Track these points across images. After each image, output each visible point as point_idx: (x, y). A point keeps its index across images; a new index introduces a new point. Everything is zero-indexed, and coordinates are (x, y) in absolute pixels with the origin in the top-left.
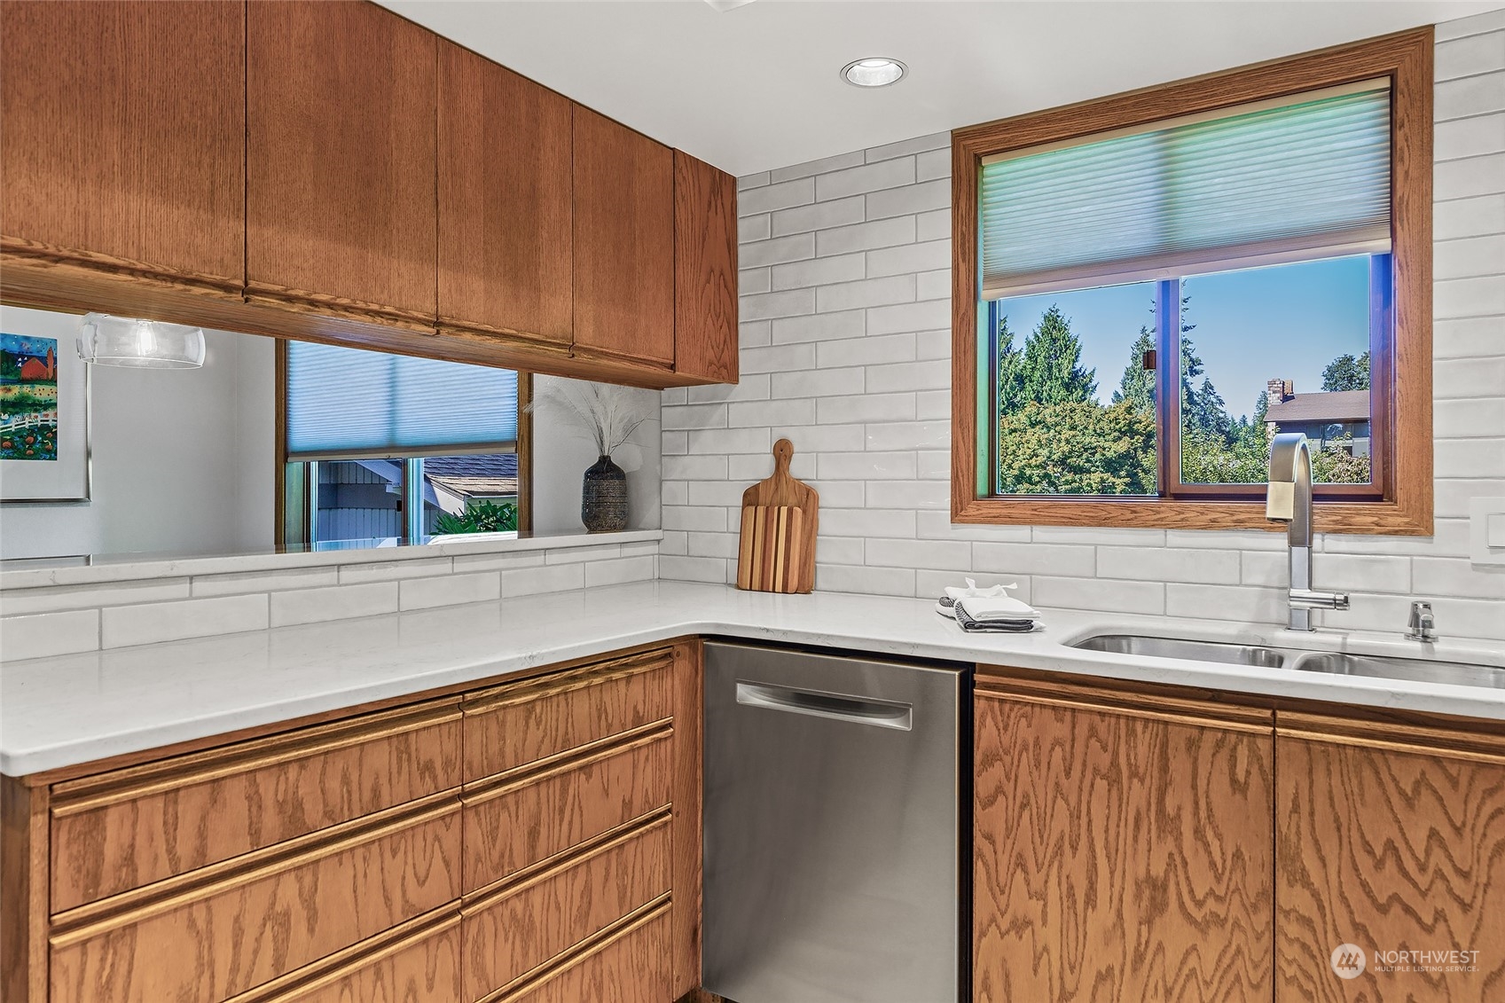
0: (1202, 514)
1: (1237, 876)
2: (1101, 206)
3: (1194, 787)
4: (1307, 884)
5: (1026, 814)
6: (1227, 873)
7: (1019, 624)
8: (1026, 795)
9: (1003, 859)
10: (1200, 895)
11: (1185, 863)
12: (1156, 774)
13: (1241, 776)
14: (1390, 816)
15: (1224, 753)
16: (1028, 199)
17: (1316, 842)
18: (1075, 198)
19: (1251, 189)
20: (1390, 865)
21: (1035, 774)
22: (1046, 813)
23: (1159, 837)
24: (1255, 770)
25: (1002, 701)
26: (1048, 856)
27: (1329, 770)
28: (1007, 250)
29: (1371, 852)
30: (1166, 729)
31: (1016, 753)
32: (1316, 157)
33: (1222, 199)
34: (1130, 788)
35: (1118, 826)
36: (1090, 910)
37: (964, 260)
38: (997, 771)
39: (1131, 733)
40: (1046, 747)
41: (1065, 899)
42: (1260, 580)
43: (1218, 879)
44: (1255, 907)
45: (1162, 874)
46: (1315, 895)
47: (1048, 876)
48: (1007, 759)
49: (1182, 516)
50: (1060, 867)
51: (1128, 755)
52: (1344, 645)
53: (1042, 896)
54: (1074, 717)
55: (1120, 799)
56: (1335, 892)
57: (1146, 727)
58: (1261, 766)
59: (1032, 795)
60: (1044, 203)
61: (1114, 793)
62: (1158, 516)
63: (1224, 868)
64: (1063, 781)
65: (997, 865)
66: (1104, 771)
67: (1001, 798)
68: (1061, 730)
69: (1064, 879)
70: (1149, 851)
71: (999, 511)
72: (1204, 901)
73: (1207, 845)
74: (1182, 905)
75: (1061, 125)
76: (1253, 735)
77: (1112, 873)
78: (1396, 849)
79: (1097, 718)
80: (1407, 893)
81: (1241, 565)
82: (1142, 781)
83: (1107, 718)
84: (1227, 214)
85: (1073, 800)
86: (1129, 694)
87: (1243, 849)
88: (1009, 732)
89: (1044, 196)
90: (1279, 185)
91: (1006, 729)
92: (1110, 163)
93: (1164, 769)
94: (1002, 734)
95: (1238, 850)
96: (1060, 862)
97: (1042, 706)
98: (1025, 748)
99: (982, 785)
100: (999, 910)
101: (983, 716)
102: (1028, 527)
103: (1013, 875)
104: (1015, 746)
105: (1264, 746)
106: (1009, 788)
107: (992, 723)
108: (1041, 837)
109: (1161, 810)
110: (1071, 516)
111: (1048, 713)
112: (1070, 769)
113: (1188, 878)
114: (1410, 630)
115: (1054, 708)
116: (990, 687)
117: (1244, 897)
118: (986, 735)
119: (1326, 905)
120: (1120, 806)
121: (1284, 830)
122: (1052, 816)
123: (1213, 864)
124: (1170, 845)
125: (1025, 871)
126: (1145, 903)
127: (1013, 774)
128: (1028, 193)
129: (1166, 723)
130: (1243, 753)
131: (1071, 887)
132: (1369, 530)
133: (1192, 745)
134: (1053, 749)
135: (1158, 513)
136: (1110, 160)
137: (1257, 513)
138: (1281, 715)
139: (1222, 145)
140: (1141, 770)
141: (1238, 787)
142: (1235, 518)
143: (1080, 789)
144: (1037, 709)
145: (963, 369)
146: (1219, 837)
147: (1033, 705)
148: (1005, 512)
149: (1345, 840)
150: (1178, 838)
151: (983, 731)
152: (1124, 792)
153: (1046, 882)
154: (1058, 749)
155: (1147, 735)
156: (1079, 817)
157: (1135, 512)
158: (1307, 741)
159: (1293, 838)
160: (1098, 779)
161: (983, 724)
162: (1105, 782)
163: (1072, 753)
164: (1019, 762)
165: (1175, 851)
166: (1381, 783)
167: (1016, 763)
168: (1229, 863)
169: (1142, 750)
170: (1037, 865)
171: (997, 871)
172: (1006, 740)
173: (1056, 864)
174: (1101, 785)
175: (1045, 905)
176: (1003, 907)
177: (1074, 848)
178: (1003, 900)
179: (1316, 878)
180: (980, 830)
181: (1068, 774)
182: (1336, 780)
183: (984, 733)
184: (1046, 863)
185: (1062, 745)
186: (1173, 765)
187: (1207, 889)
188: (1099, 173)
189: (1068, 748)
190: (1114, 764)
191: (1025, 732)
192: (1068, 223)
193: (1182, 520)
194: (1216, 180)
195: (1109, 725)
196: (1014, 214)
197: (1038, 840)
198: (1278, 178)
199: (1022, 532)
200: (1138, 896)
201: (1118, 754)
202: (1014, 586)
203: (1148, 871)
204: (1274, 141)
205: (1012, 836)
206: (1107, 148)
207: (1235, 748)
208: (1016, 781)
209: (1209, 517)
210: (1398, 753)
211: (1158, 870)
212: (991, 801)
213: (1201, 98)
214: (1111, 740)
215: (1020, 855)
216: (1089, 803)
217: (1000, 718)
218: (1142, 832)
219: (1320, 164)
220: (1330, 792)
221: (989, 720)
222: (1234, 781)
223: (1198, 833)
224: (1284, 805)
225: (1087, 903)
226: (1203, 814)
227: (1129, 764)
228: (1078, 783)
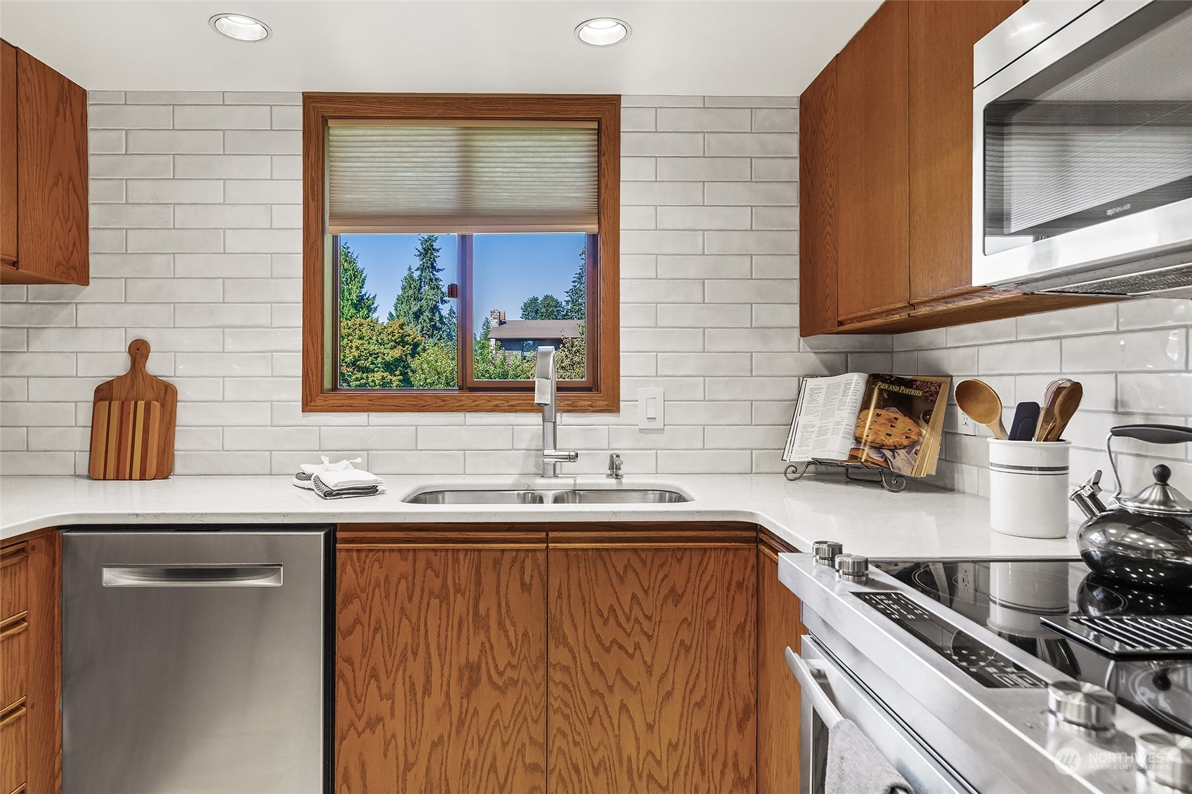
0: (489, 401)
1: (525, 650)
2: (420, 174)
3: (498, 593)
4: (566, 644)
5: (378, 636)
6: (519, 648)
7: (368, 489)
8: (378, 622)
9: (360, 675)
10: (501, 668)
11: (492, 647)
12: (473, 588)
13: (527, 580)
14: (612, 590)
15: (518, 565)
16: (367, 160)
17: (572, 615)
18: (402, 165)
19: (519, 179)
20: (612, 621)
21: (386, 603)
22: (393, 632)
23: (475, 633)
24: (536, 574)
25: (359, 551)
26: (395, 665)
27: (578, 567)
28: (348, 196)
29: (601, 615)
30: (479, 555)
31: (371, 589)
32: (558, 165)
33: (501, 183)
34: (455, 601)
35: (447, 631)
36: (427, 697)
37: (313, 200)
38: (355, 606)
39: (456, 561)
40: (394, 580)
41: (408, 694)
42: (524, 446)
43: (513, 654)
44: (536, 667)
45: (476, 659)
46: (571, 650)
47: (395, 679)
48: (363, 596)
49: (476, 403)
50: (405, 671)
51: (454, 578)
52: (575, 485)
53: (391, 697)
54: (415, 555)
55: (448, 611)
56: (582, 645)
57: (466, 555)
58: (540, 571)
59: (383, 620)
60: (377, 165)
61: (444, 607)
62: (460, 403)
63: (517, 644)
64: (407, 605)
65: (355, 681)
66: (436, 592)
67: (358, 628)
68: (405, 567)
69: (407, 679)
70: (468, 644)
71: (342, 402)
72: (504, 671)
73: (506, 632)
74: (490, 678)
75: (390, 108)
76: (535, 550)
77: (442, 666)
78: (614, 610)
79: (432, 554)
80: (620, 636)
81: (513, 435)
82: (463, 595)
83: (439, 553)
84: (504, 194)
85: (414, 620)
86: (454, 533)
87: (528, 630)
88: (365, 575)
89: (378, 160)
90: (536, 179)
91: (362, 573)
92: (427, 144)
93: (478, 584)
94: (359, 577)
95: (526, 631)
96: (405, 667)
97: (391, 550)
98: (378, 585)
99: (342, 621)
100: (357, 715)
101: (344, 565)
102: (366, 414)
103: (368, 686)
104: (369, 585)
105: (541, 557)
106: (365, 618)
107: (352, 570)
108: (390, 651)
109: (476, 613)
110: (398, 404)
111: (396, 555)
112: (412, 595)
113: (494, 658)
114: (609, 472)
115: (400, 550)
116: (349, 541)
117: (529, 662)
118: (346, 579)
119: (577, 655)
120: (448, 616)
121: (553, 611)
122: (398, 633)
123: (510, 644)
124: (482, 637)
125: (378, 680)
126: (465, 682)
127: (368, 607)
128: (365, 155)
129: (480, 550)
130: (528, 563)
131: (412, 684)
132: (586, 410)
133: (497, 563)
134: (399, 582)
135: (460, 401)
136: (429, 141)
137: (523, 400)
138: (551, 534)
139: (501, 145)
140: (463, 587)
141: (525, 587)
142: (509, 404)
143: (420, 609)
144: (387, 554)
145: (312, 287)
146: (513, 624)
147: (384, 551)
148: (347, 402)
149: (588, 610)
150: (488, 632)
151: (344, 576)
152: (451, 604)
153: (394, 685)
154: (403, 581)
155: (467, 561)
156: (418, 630)
157: (445, 401)
158: (566, 550)
159: (558, 615)
160: (433, 599)
161: (344, 571)
162: (437, 600)
163: (414, 583)
164: (373, 596)
165: (486, 640)
166: (607, 570)
167: (370, 597)
168: (520, 641)
169: (463, 572)
170: (387, 673)
171: (355, 685)
172: (362, 581)
173: (401, 669)
174: (435, 602)
175: (393, 703)
176: (359, 712)
177: (415, 654)
178: (359, 707)
179: (571, 640)
180: (341, 656)
181: (410, 599)
182: (582, 573)
183: (345, 578)
184: (394, 670)
185: (406, 578)
186: (484, 579)
187: (506, 663)
188: (419, 149)
189: (410, 579)
190: (444, 585)
191: (377, 572)
192: (396, 182)
193: (476, 406)
194: (498, 169)
195: (440, 557)
196: (354, 170)
197: (387, 654)
198: (535, 175)
199: (361, 418)
200: (460, 679)
201: (446, 578)
202: (359, 460)
203: (467, 659)
204: (533, 149)
205: (368, 654)
206: (425, 132)
207: (524, 561)
208: (370, 612)
209: (493, 403)
210: (616, 550)
211: (474, 657)
212: (350, 631)
213: (488, 110)
214: (442, 568)
215: (374, 669)
216: (426, 618)
217: (357, 564)
218: (463, 632)
219: (560, 170)
220: (579, 581)
221: (349, 568)
222: (523, 584)
223: (501, 624)
224: (553, 594)
225: (424, 693)
226: (503, 611)
227: (455, 584)
228: (418, 604)
